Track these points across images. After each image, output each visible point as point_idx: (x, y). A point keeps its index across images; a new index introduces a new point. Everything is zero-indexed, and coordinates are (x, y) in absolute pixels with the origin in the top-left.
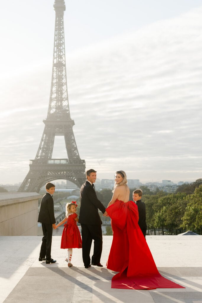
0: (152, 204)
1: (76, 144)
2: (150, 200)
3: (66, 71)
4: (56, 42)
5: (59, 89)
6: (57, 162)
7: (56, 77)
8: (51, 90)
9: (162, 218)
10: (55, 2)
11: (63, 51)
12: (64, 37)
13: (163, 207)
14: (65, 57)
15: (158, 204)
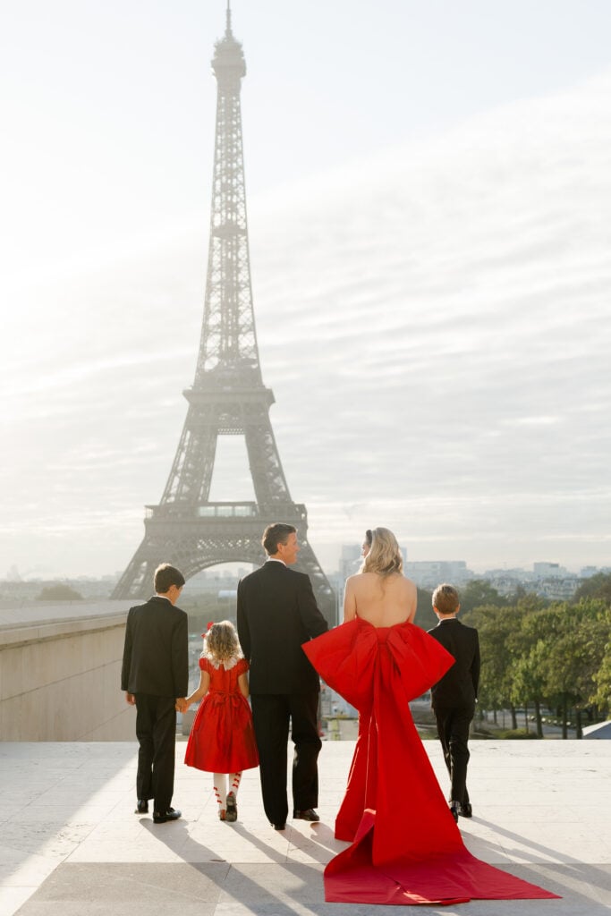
0: (504, 635)
1: (278, 458)
2: (497, 621)
3: (248, 249)
4: (218, 167)
5: (230, 300)
6: (225, 511)
7: (219, 266)
8: (207, 304)
9: (534, 676)
10: (216, 54)
11: (241, 192)
12: (241, 152)
13: (536, 643)
14: (245, 207)
15: (521, 634)
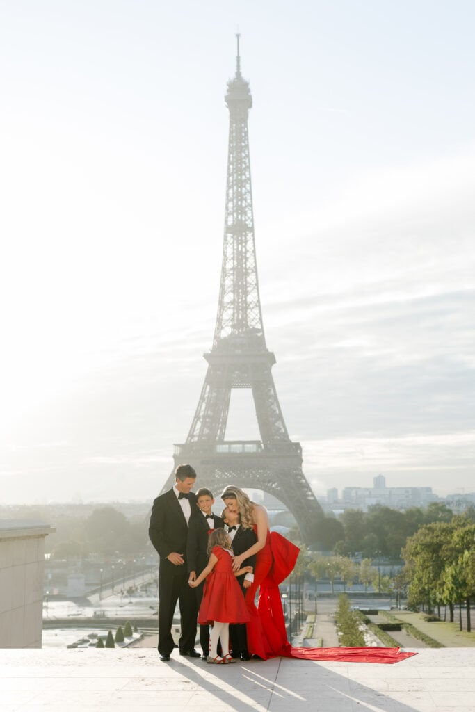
0: (440, 545)
1: (278, 406)
2: (435, 535)
3: (254, 243)
4: (231, 178)
5: (240, 283)
6: (237, 448)
7: (232, 256)
8: (222, 286)
9: (460, 580)
10: (228, 91)
11: (249, 198)
12: (249, 167)
13: (464, 553)
14: (252, 210)
15: (452, 545)
